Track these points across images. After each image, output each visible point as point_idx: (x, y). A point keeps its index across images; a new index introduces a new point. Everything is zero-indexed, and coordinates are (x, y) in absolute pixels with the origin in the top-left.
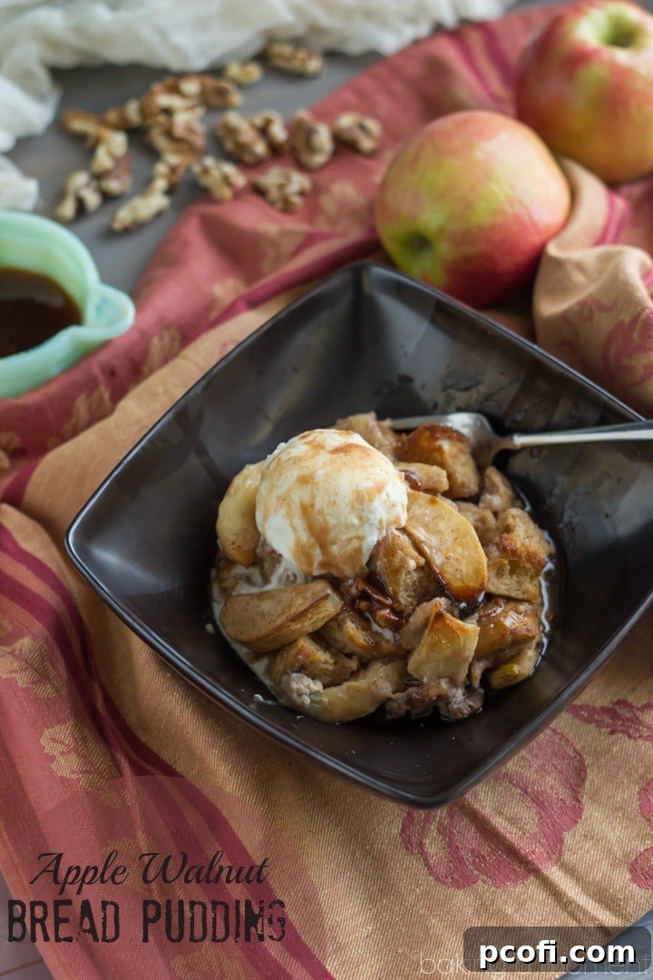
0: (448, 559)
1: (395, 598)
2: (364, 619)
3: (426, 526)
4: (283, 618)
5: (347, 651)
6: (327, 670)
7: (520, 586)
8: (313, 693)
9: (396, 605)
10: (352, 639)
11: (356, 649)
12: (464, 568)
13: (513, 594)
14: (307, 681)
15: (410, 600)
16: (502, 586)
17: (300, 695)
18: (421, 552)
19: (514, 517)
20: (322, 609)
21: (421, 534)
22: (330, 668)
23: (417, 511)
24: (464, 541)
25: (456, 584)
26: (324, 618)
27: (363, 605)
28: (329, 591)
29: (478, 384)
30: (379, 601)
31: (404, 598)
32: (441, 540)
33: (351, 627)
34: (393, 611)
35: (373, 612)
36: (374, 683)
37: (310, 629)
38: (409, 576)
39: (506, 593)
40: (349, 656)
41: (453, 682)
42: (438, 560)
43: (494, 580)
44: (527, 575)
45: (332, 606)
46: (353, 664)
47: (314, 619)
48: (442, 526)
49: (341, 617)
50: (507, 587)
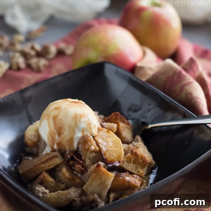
0: (108, 150)
1: (84, 161)
2: (71, 169)
3: (103, 139)
4: (39, 162)
5: (62, 182)
6: (52, 185)
7: (137, 169)
8: (43, 193)
9: (84, 164)
10: (64, 174)
11: (66, 180)
12: (114, 154)
13: (133, 171)
14: (44, 188)
15: (90, 163)
17: (39, 192)
18: (99, 146)
19: (140, 145)
20: (54, 160)
21: (100, 141)
22: (53, 185)
23: (101, 133)
24: (117, 145)
25: (109, 159)
26: (55, 164)
27: (71, 162)
28: (59, 155)
30: (77, 161)
31: (88, 162)
32: (107, 144)
33: (64, 170)
34: (83, 166)
35: (74, 166)
36: (69, 193)
37: (48, 168)
38: (91, 154)
39: (130, 170)
42: (104, 149)
43: (126, 163)
44: (140, 165)
45: (58, 161)
46: (63, 186)
47: (50, 164)
48: (109, 140)
49: (62, 165)
50: (131, 168)
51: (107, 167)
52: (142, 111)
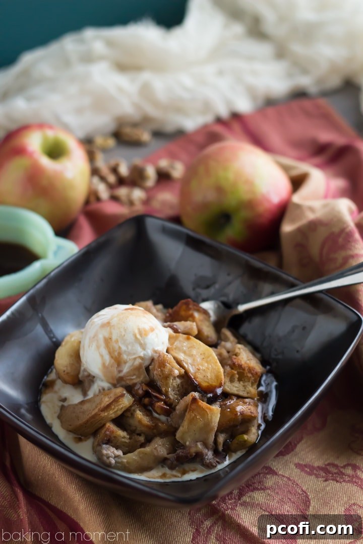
0: (199, 370)
1: (166, 395)
2: (148, 409)
3: (184, 352)
4: (96, 410)
5: (137, 432)
6: (126, 442)
7: (245, 388)
8: (116, 457)
9: (167, 400)
10: (140, 421)
11: (143, 429)
12: (209, 375)
13: (241, 393)
14: (113, 449)
15: (176, 396)
16: (234, 388)
17: (108, 458)
18: (181, 366)
19: (239, 349)
20: (121, 403)
21: (181, 356)
22: (127, 441)
23: (177, 343)
24: (209, 359)
25: (204, 384)
26: (122, 408)
27: (146, 400)
28: (125, 392)
29: (214, 283)
30: (156, 397)
31: (172, 395)
32: (194, 360)
33: (139, 414)
34: (166, 403)
35: (152, 405)
36: (156, 449)
37: (113, 416)
38: (175, 381)
39: (236, 392)
40: (139, 435)
41: (205, 445)
42: (192, 370)
43: (228, 384)
44: (249, 381)
45: (127, 401)
46: (142, 439)
47: (115, 410)
48: (194, 352)
49: (133, 408)
50: (237, 389)
51: (206, 399)
52: (217, 286)
